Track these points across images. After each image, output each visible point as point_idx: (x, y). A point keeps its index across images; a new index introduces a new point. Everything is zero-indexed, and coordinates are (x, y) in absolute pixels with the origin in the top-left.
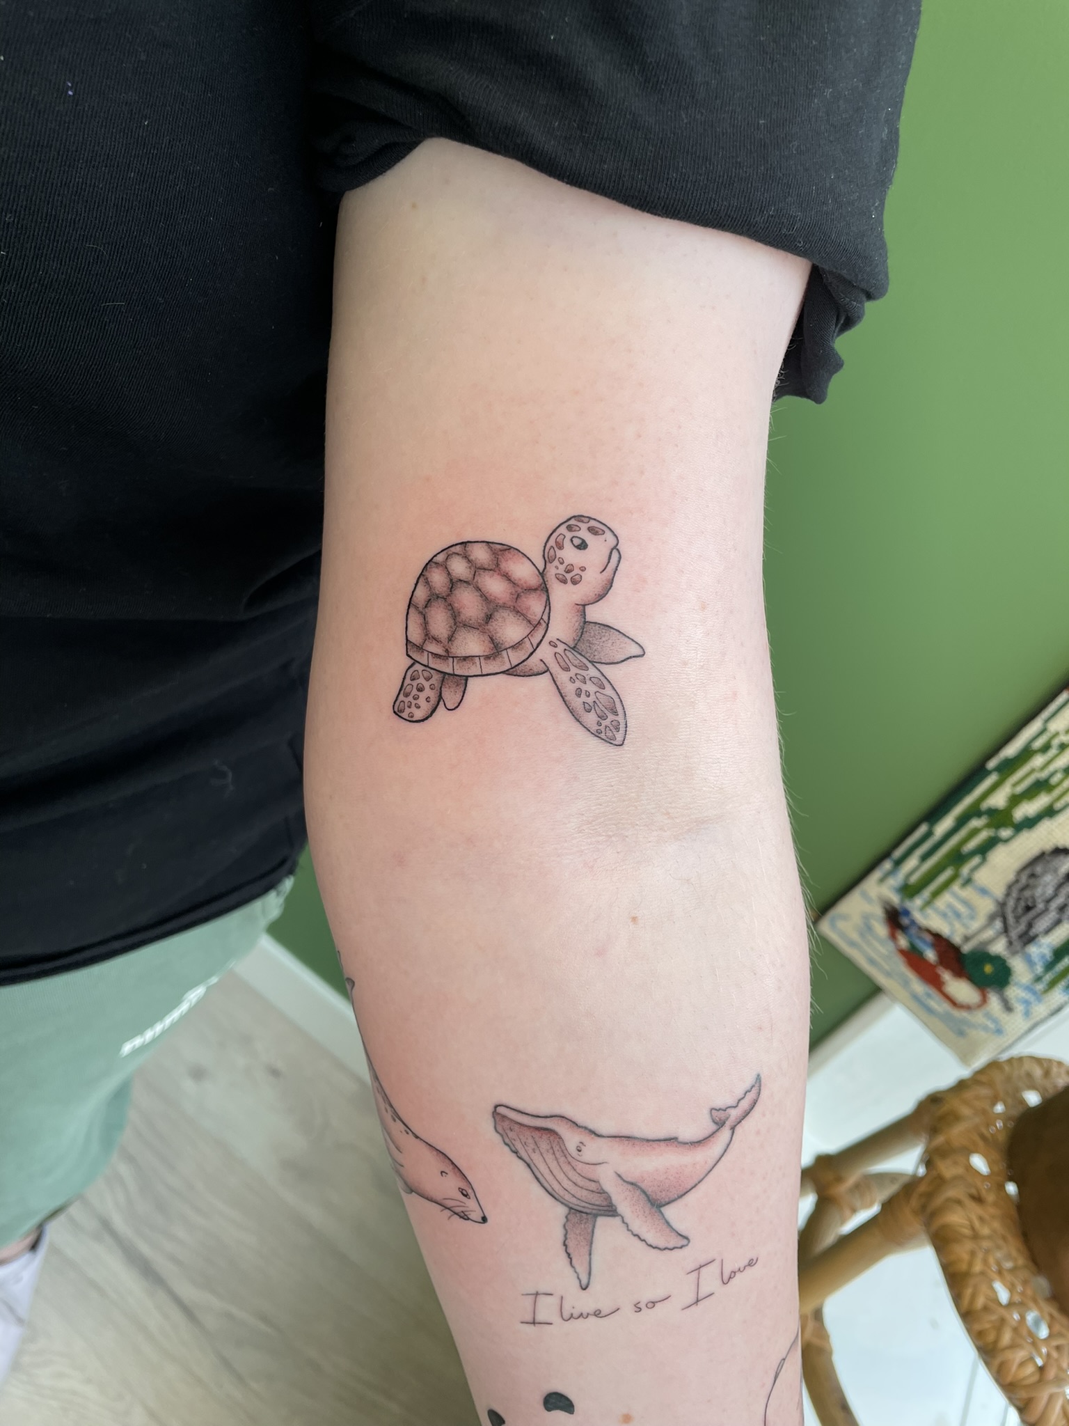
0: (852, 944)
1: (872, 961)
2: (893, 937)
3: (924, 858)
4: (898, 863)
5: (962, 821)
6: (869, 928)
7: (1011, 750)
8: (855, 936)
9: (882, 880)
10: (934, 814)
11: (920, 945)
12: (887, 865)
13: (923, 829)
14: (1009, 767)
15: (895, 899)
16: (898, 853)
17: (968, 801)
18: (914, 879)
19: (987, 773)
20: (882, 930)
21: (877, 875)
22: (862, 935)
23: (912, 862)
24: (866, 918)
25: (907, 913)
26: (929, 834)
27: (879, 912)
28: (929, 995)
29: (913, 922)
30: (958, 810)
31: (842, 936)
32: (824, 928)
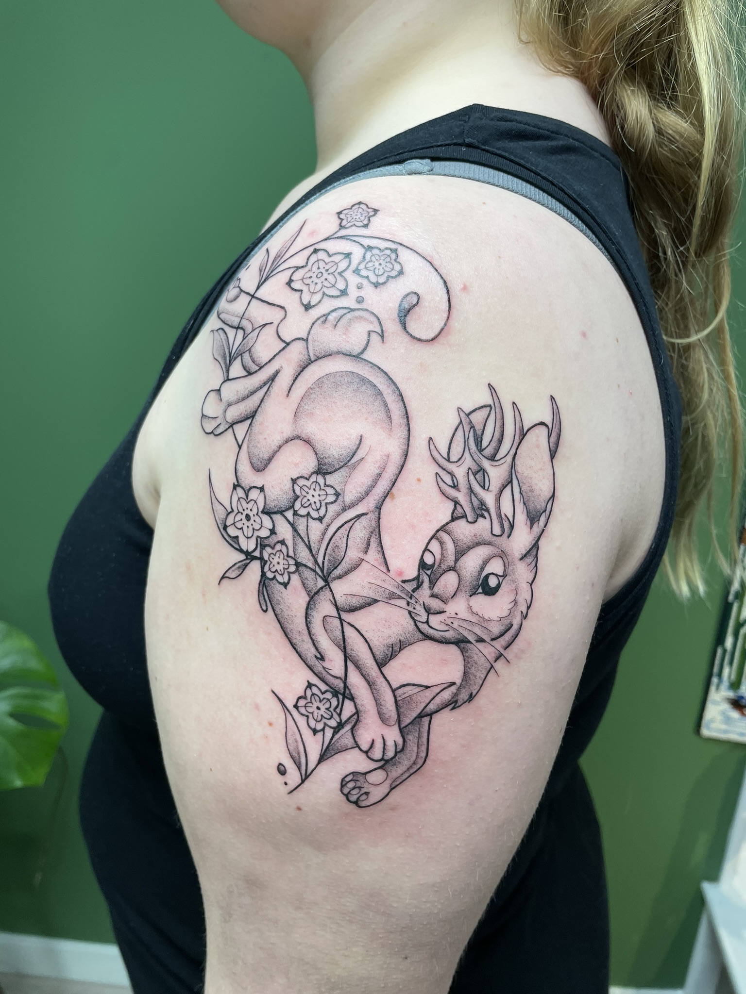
0: (726, 732)
2: (743, 714)
4: (720, 675)
5: (736, 635)
6: (728, 718)
8: (723, 727)
9: (718, 689)
10: (720, 639)
12: (715, 680)
13: (719, 651)
14: (740, 596)
15: (731, 694)
16: (716, 669)
17: (732, 623)
18: (733, 677)
19: (732, 603)
20: (735, 714)
21: (713, 688)
22: (727, 724)
23: (726, 671)
24: (723, 713)
25: (742, 697)
26: (725, 651)
27: (726, 707)
30: (730, 629)
31: (719, 730)
32: (705, 732)
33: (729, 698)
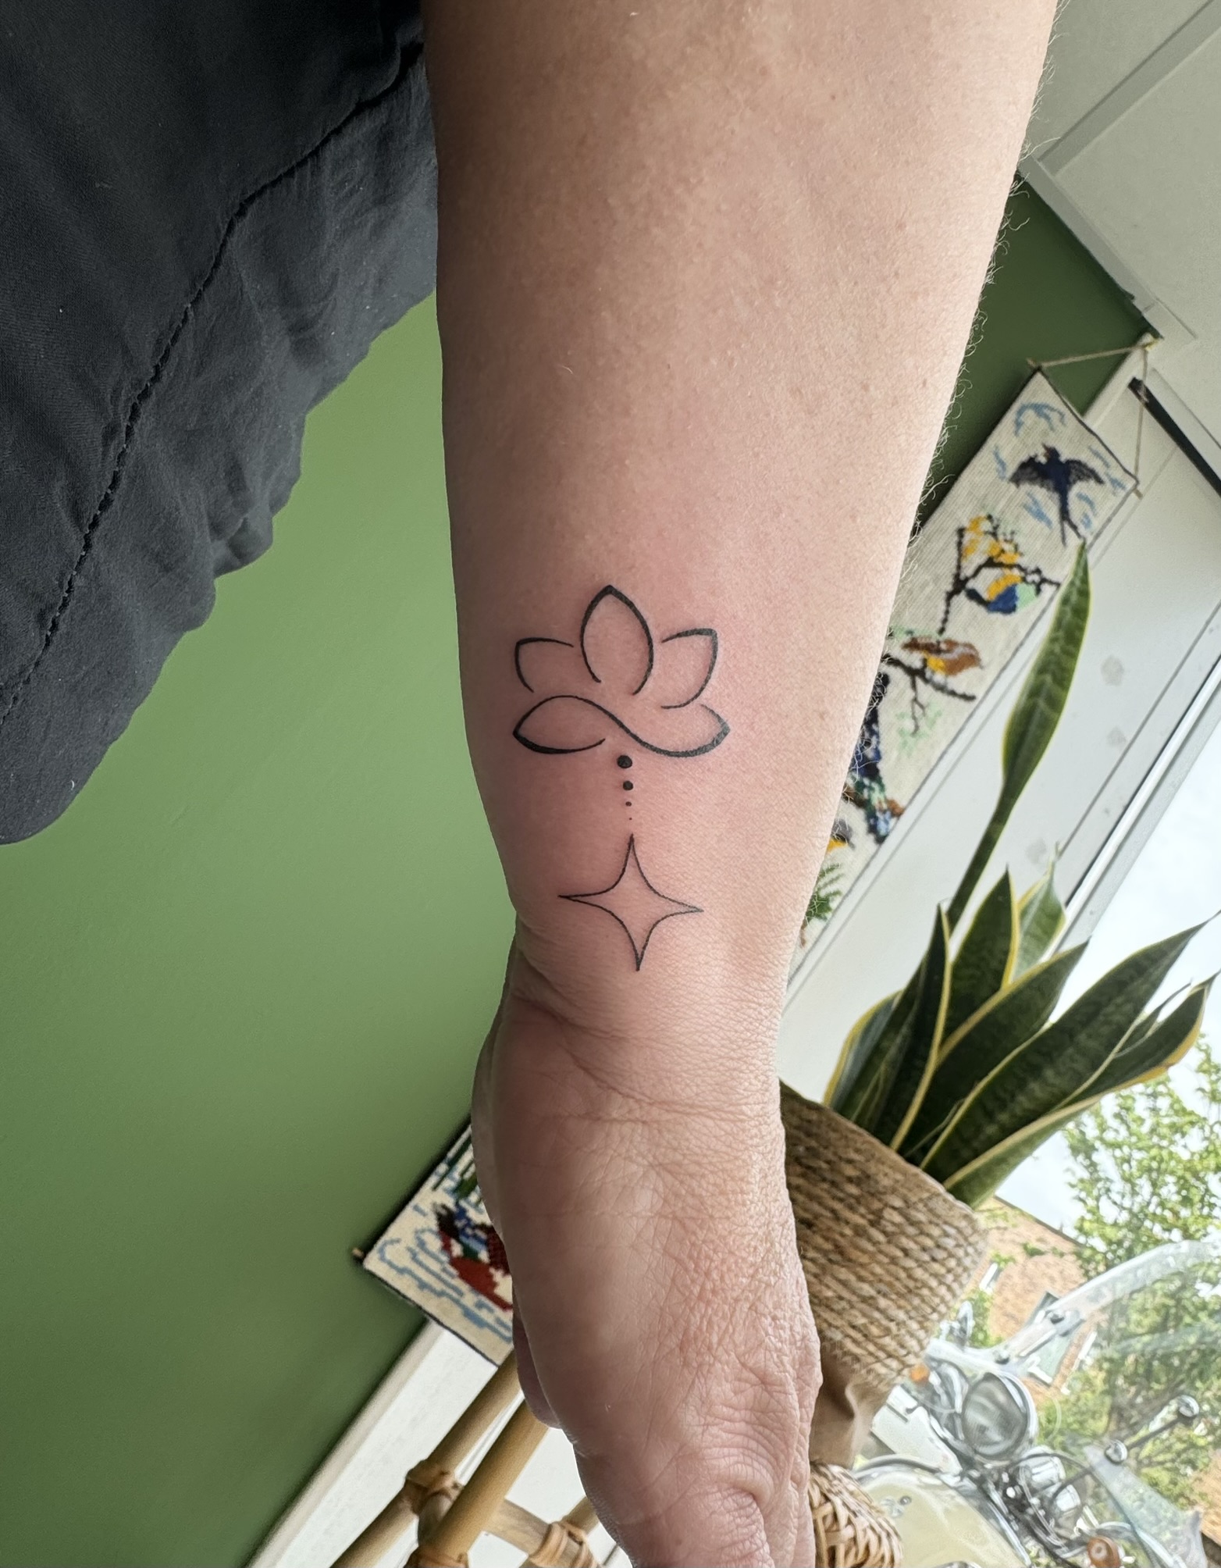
0: (402, 1271)
1: (423, 1285)
2: (446, 1248)
4: (452, 1164)
6: (422, 1244)
8: (405, 1261)
9: (435, 1188)
11: (474, 1245)
12: (442, 1168)
15: (450, 1202)
16: (451, 1154)
18: (468, 1176)
20: (434, 1243)
21: (433, 1180)
22: (414, 1258)
23: (467, 1157)
24: (418, 1233)
25: (462, 1212)
27: (432, 1223)
28: (480, 1306)
29: (469, 1220)
31: (391, 1264)
32: (373, 1263)
33: (444, 1207)
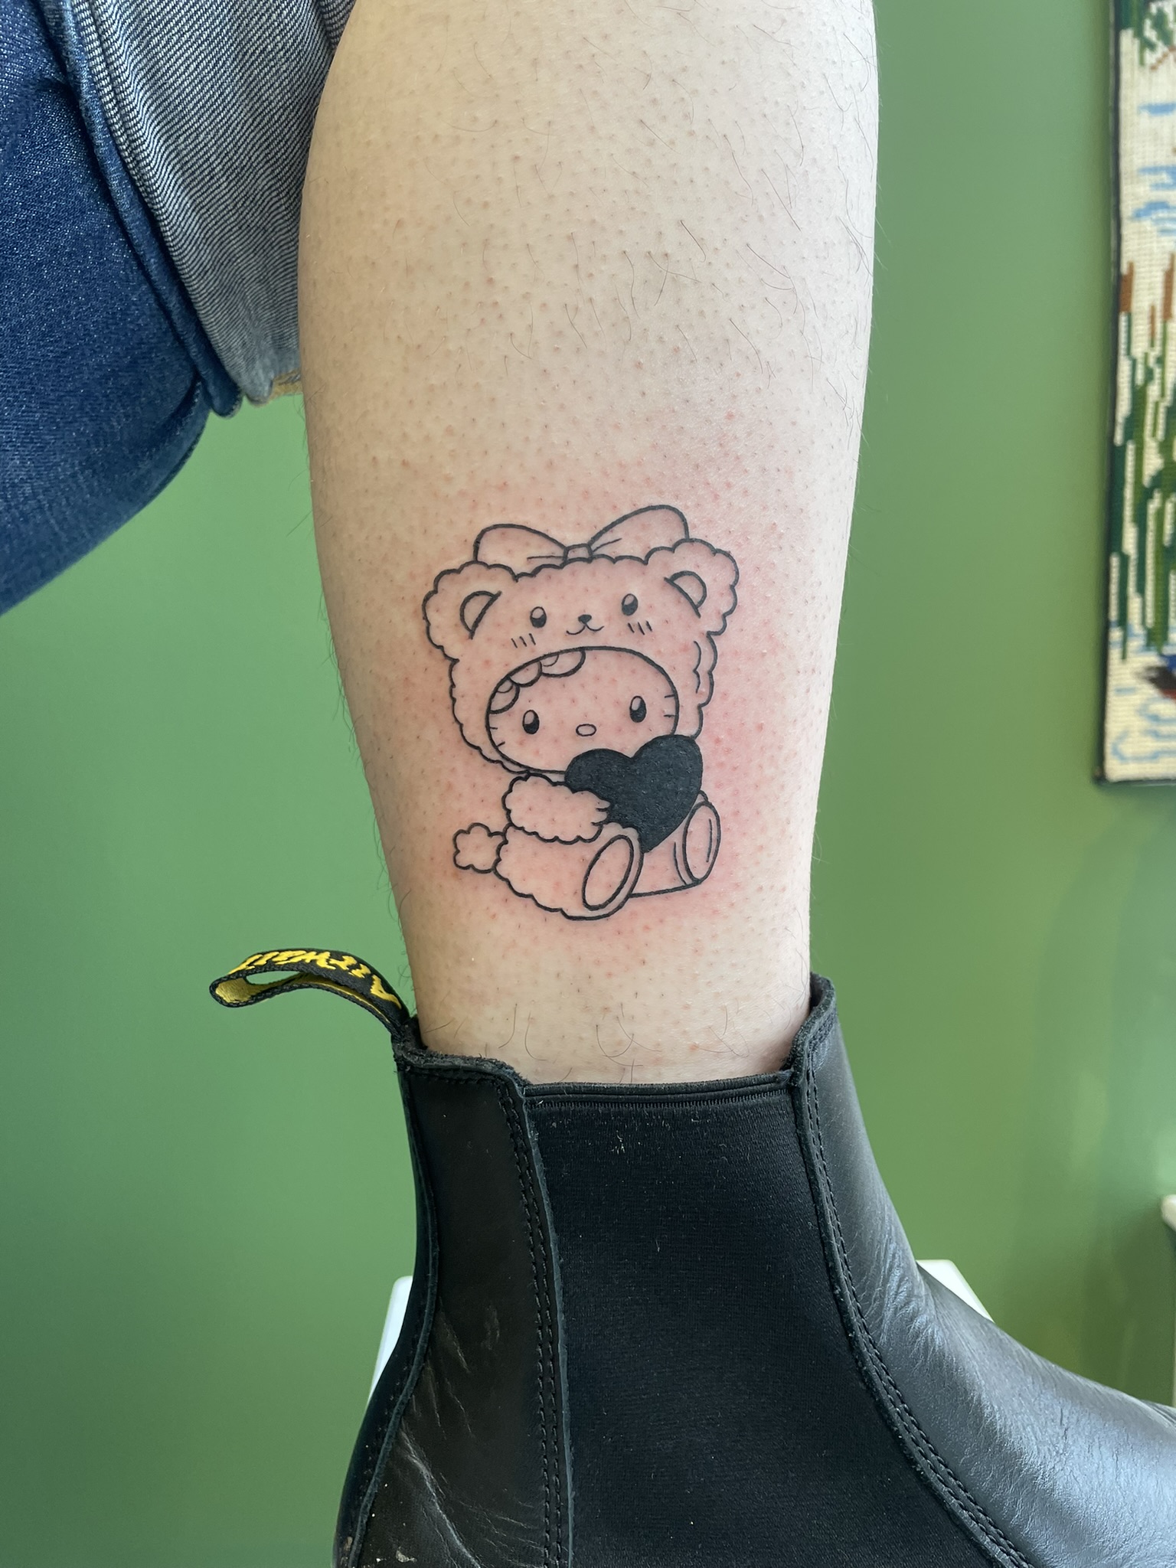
3: (1141, 589)
4: (1123, 621)
5: (1140, 520)
7: (1124, 408)
9: (1124, 656)
10: (1111, 539)
12: (1116, 634)
13: (1115, 561)
14: (1135, 424)
16: (1114, 614)
17: (1129, 493)
18: (1150, 620)
19: (1123, 449)
23: (1134, 604)
26: (1124, 560)
30: (1128, 512)
31: (1138, 759)
33: (1150, 669)
